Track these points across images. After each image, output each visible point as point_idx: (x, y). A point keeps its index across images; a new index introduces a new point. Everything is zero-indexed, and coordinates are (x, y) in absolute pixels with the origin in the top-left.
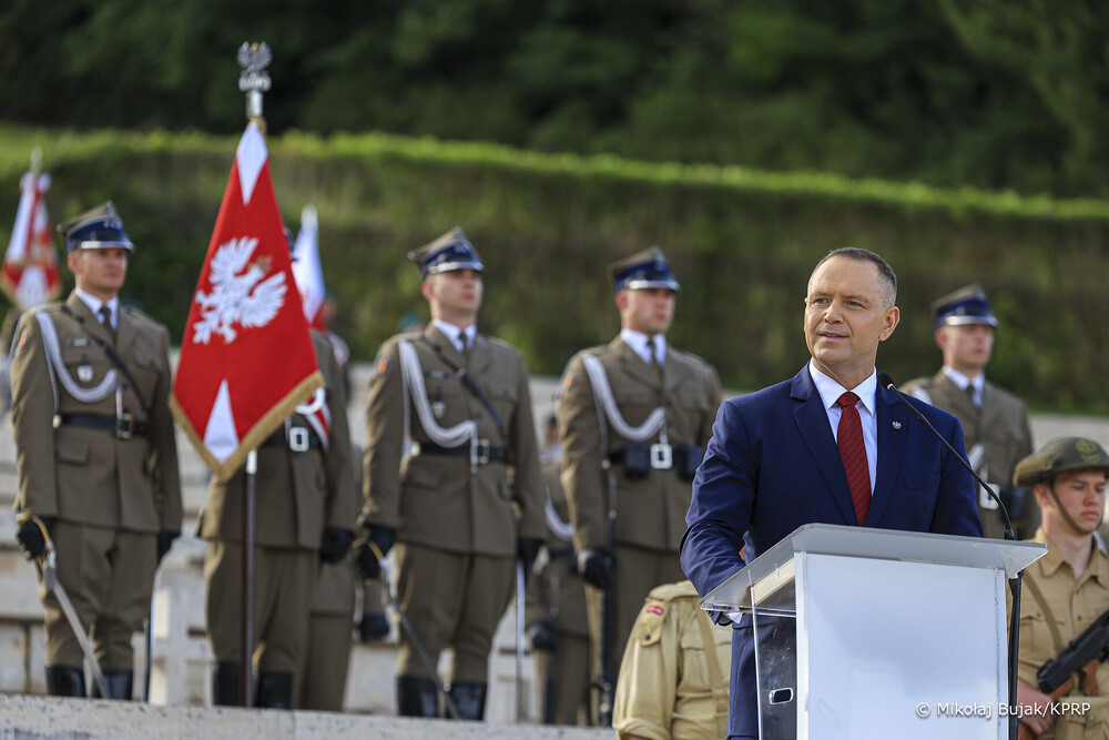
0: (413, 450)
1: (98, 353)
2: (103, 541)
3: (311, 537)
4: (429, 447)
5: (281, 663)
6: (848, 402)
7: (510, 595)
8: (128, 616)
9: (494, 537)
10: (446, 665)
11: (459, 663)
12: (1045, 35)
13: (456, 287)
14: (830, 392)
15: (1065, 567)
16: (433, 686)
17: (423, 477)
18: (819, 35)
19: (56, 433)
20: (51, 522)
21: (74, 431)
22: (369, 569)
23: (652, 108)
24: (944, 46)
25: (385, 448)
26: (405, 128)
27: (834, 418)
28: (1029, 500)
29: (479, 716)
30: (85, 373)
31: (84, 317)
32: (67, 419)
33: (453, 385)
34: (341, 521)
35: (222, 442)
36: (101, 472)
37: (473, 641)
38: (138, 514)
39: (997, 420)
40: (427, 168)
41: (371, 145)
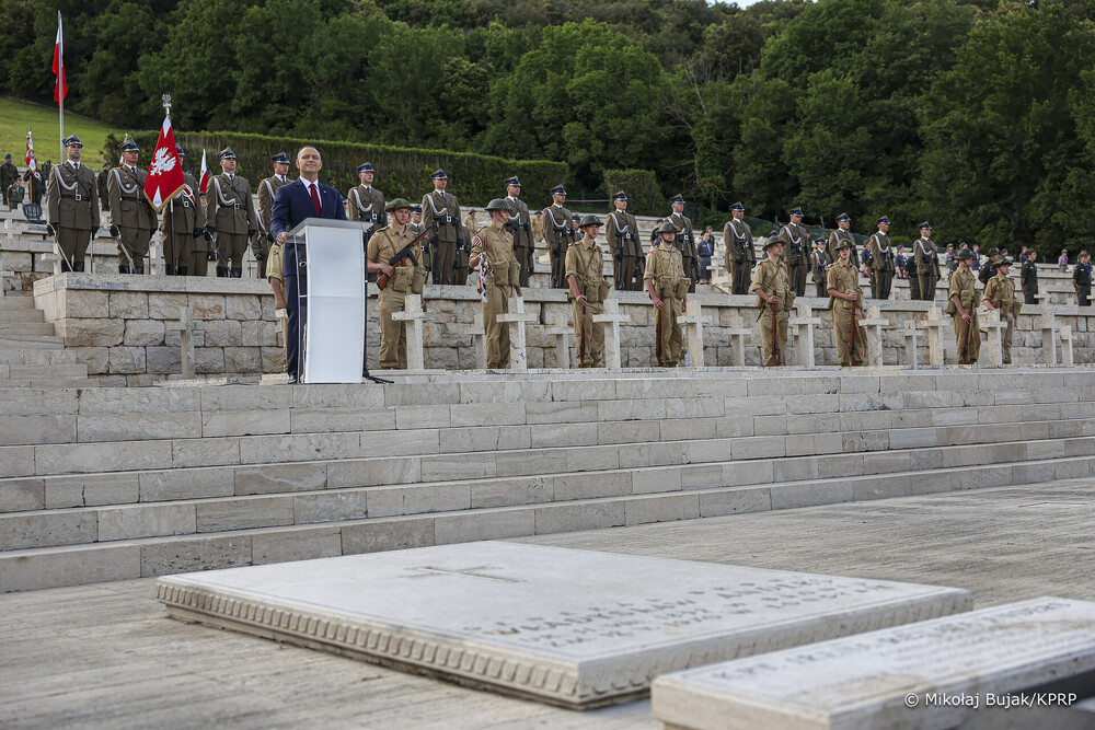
0: (218, 207)
1: (132, 180)
2: (134, 232)
3: (191, 231)
4: (222, 205)
5: (184, 264)
6: (312, 186)
7: (247, 245)
8: (142, 253)
9: (242, 229)
10: (230, 265)
11: (233, 263)
12: (403, 105)
13: (229, 162)
14: (307, 183)
15: (397, 233)
16: (226, 269)
17: (221, 214)
18: (345, 105)
19: (121, 203)
20: (120, 227)
21: (126, 202)
22: (208, 238)
23: (301, 124)
24: (376, 108)
25: (211, 207)
26: (235, 130)
27: (309, 190)
28: (385, 217)
29: (240, 276)
30: (128, 186)
31: (127, 171)
32: (123, 198)
33: (229, 189)
34: (198, 226)
35: (158, 202)
36: (133, 213)
37: (237, 258)
38: (144, 224)
39: (376, 197)
40: (239, 139)
41: (224, 133)
